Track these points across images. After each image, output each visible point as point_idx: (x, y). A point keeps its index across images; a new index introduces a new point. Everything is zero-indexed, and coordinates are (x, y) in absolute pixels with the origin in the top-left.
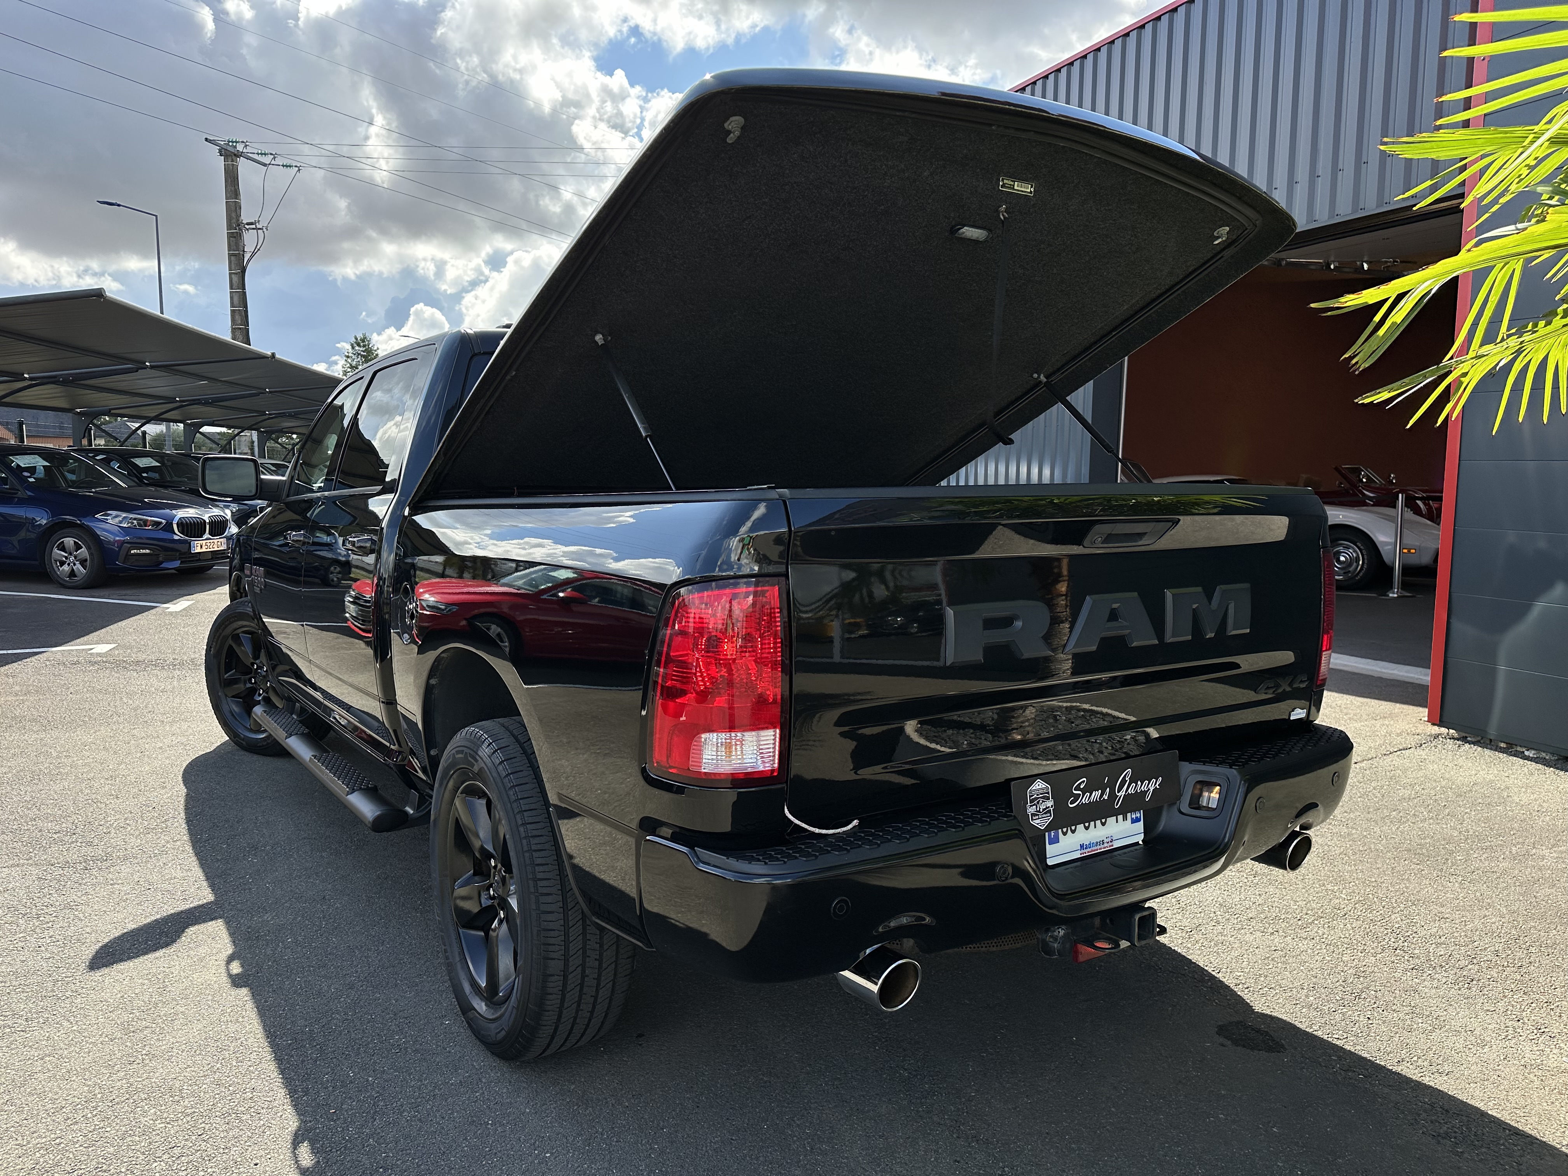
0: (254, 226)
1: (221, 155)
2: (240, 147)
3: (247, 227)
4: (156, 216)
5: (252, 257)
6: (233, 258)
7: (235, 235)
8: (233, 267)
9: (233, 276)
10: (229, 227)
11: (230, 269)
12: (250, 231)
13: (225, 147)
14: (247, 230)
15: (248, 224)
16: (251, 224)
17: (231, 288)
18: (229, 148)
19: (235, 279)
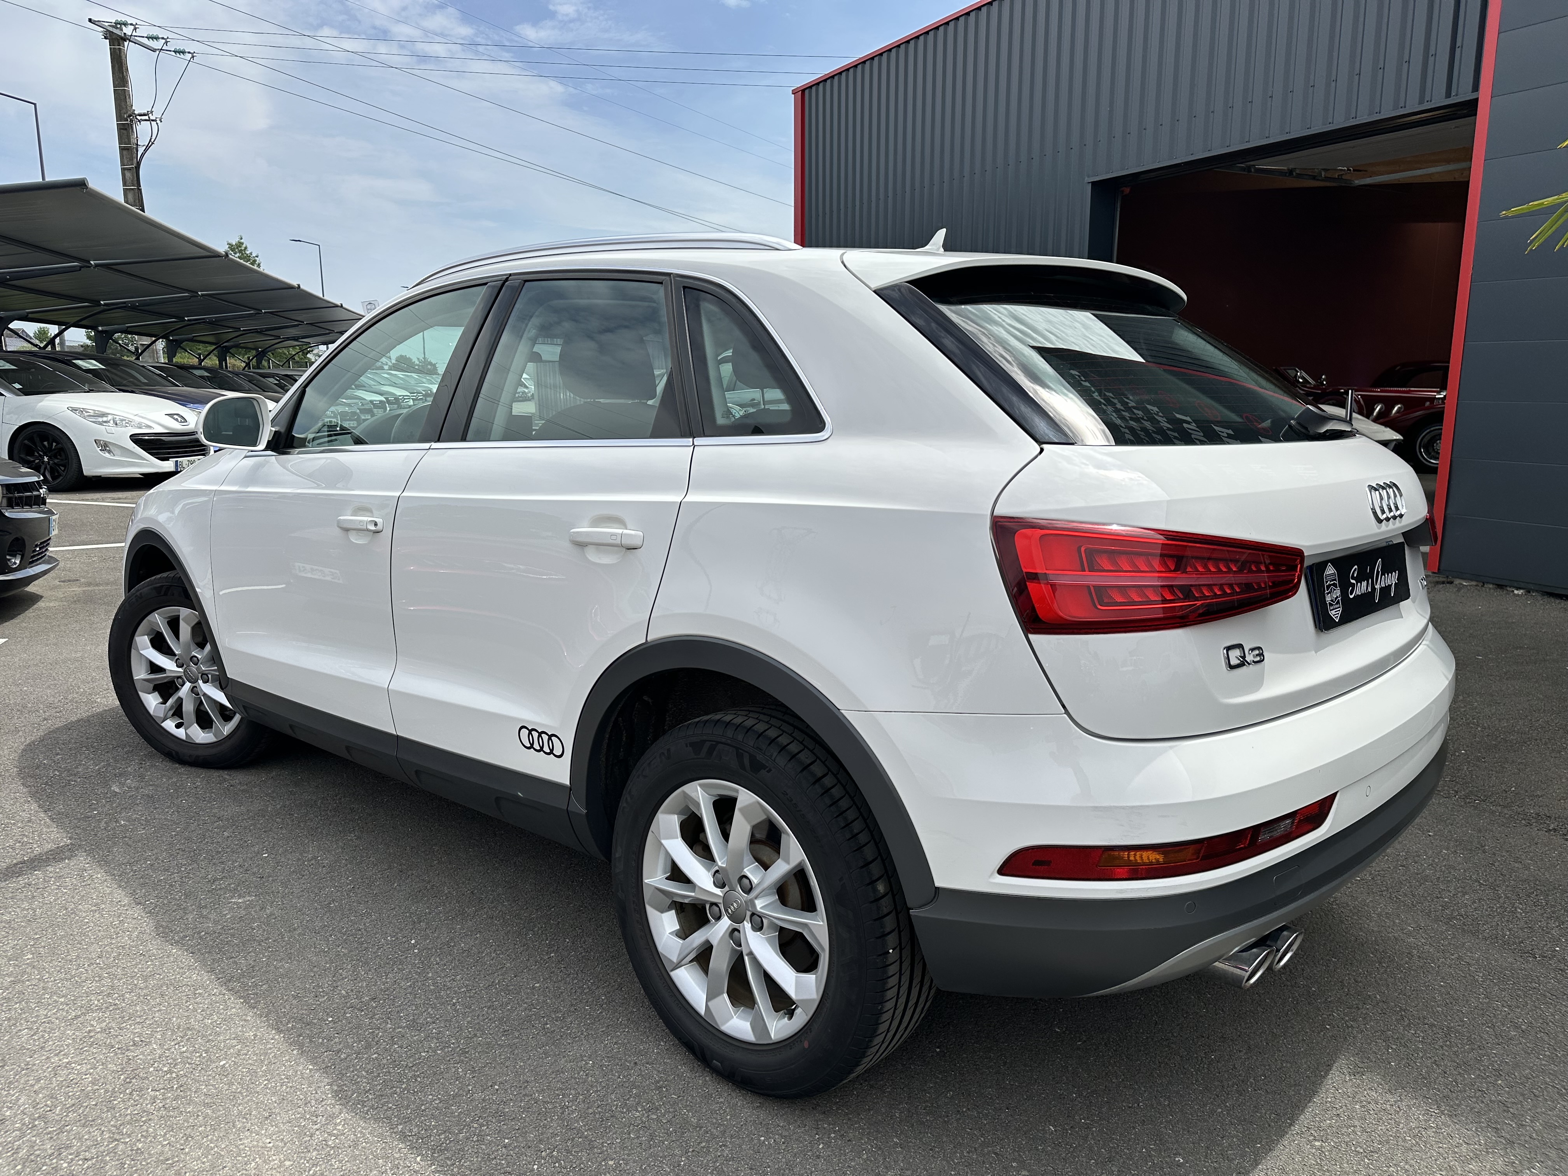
0: (147, 118)
1: (106, 38)
2: (128, 30)
3: (139, 118)
4: (35, 104)
5: (146, 151)
6: (125, 152)
7: (126, 127)
8: (126, 162)
9: (126, 172)
10: (119, 117)
11: (122, 164)
12: (142, 122)
13: (111, 29)
14: (139, 121)
15: (140, 115)
16: (144, 115)
17: (125, 184)
18: (115, 31)
19: (128, 174)
